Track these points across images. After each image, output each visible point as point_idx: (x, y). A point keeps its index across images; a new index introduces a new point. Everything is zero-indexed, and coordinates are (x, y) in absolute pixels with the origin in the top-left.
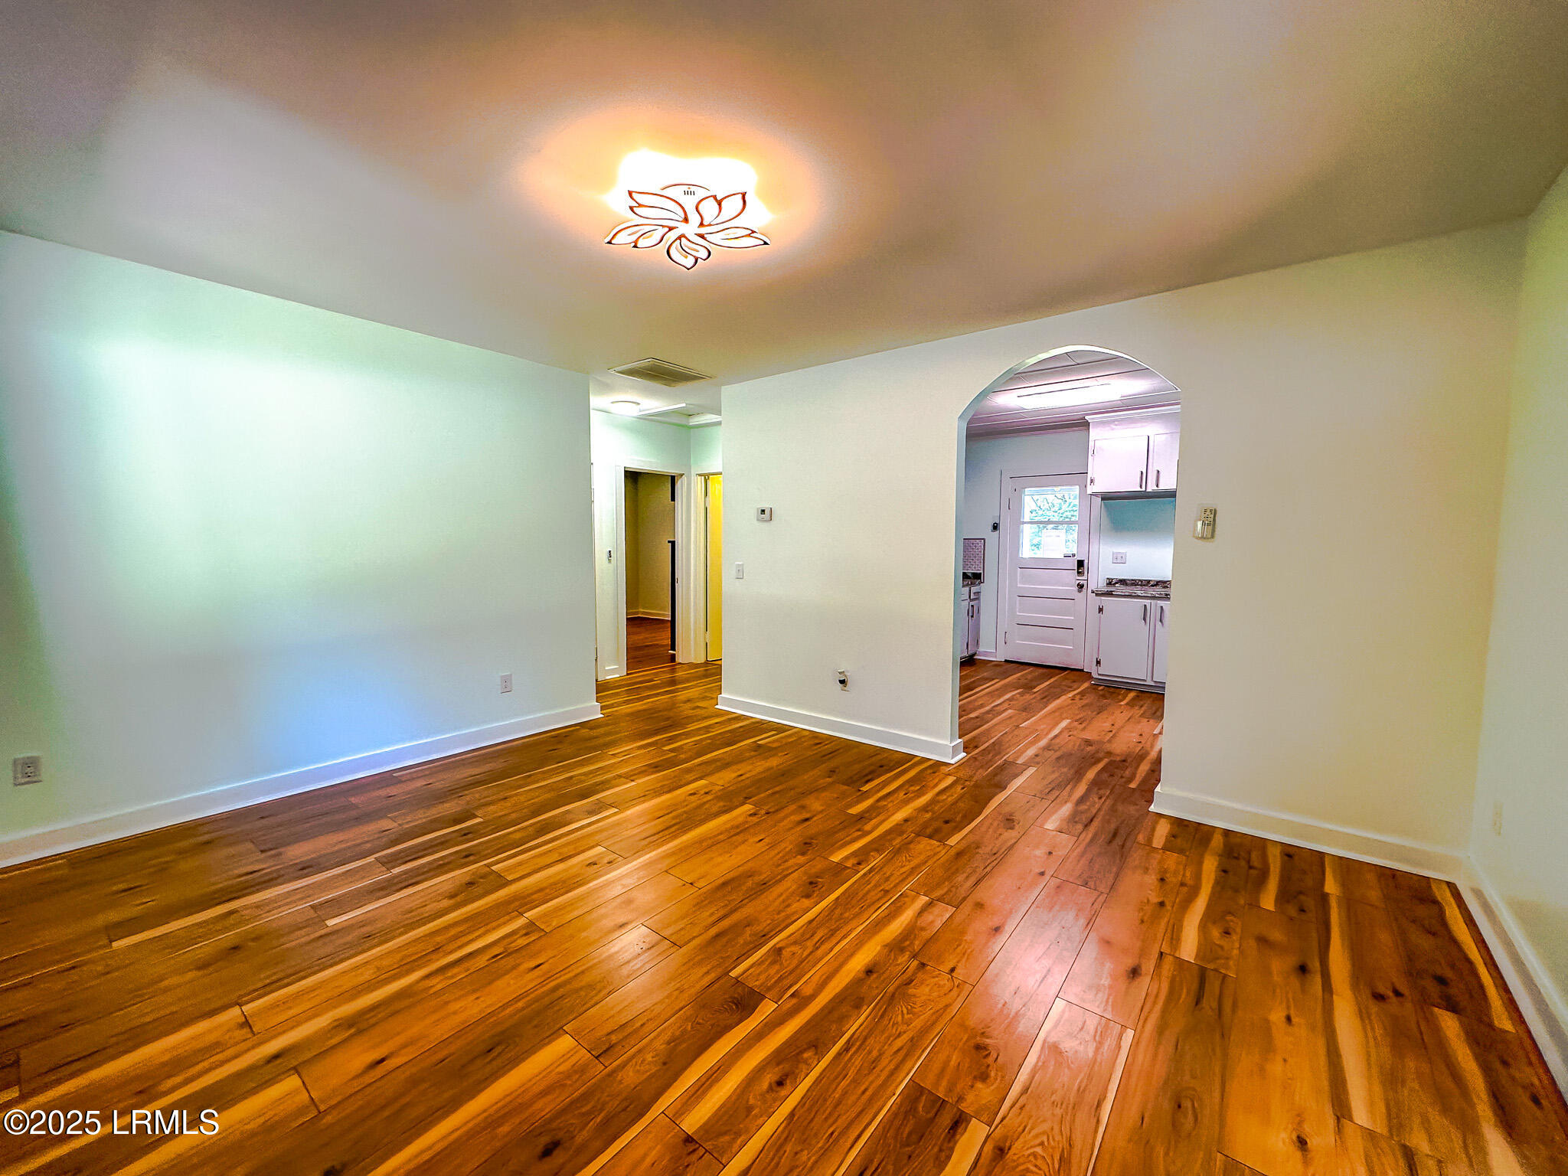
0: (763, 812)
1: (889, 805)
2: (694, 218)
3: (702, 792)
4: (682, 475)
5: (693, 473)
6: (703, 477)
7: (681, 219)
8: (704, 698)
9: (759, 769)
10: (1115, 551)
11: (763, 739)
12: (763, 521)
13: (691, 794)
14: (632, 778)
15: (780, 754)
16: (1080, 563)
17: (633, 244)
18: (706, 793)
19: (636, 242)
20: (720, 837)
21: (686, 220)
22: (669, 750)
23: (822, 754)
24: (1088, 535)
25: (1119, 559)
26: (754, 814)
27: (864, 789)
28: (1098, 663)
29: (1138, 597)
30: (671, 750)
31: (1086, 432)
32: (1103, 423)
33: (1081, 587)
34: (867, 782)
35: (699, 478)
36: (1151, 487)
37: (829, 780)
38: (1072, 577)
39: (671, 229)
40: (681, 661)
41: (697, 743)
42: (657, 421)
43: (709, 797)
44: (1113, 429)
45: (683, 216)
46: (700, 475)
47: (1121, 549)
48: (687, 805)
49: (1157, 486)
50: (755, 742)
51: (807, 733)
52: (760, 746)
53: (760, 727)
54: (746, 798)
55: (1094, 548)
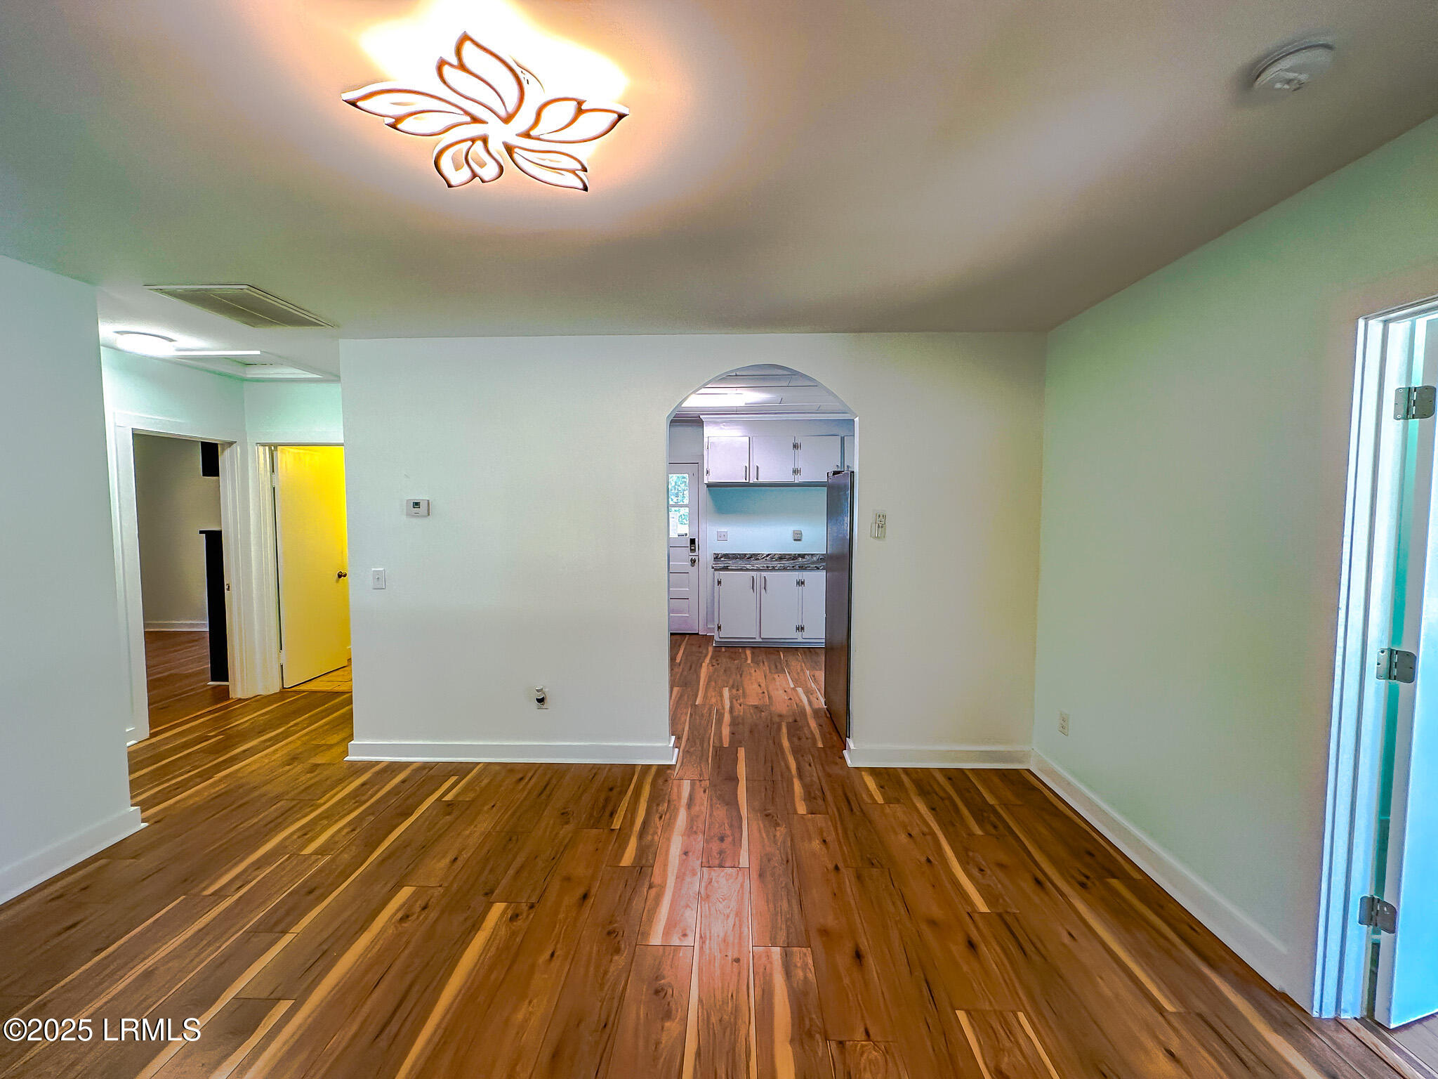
0: (524, 907)
1: (656, 838)
2: (524, 120)
3: (417, 908)
4: (231, 444)
5: (251, 441)
6: (267, 448)
7: (503, 113)
8: (318, 749)
9: (475, 840)
10: (719, 530)
11: (449, 791)
12: (416, 515)
13: (402, 920)
14: (279, 928)
15: (486, 808)
16: (693, 541)
17: (391, 121)
18: (424, 908)
19: (399, 119)
20: (493, 977)
21: (507, 119)
22: (316, 852)
23: (535, 793)
24: (696, 517)
25: (722, 537)
26: (515, 917)
27: (617, 824)
28: (719, 628)
29: (747, 570)
30: (321, 852)
31: (701, 429)
32: (716, 423)
33: (693, 562)
34: (612, 815)
35: (261, 449)
36: (753, 480)
37: (569, 828)
38: (686, 553)
39: (475, 120)
40: (239, 696)
41: (353, 825)
42: (196, 368)
43: (433, 915)
44: (721, 428)
45: (511, 108)
46: (264, 445)
47: (723, 529)
48: (408, 943)
49: (757, 479)
50: (439, 799)
51: (497, 768)
52: (450, 804)
53: (429, 776)
54: (486, 894)
55: (702, 526)
